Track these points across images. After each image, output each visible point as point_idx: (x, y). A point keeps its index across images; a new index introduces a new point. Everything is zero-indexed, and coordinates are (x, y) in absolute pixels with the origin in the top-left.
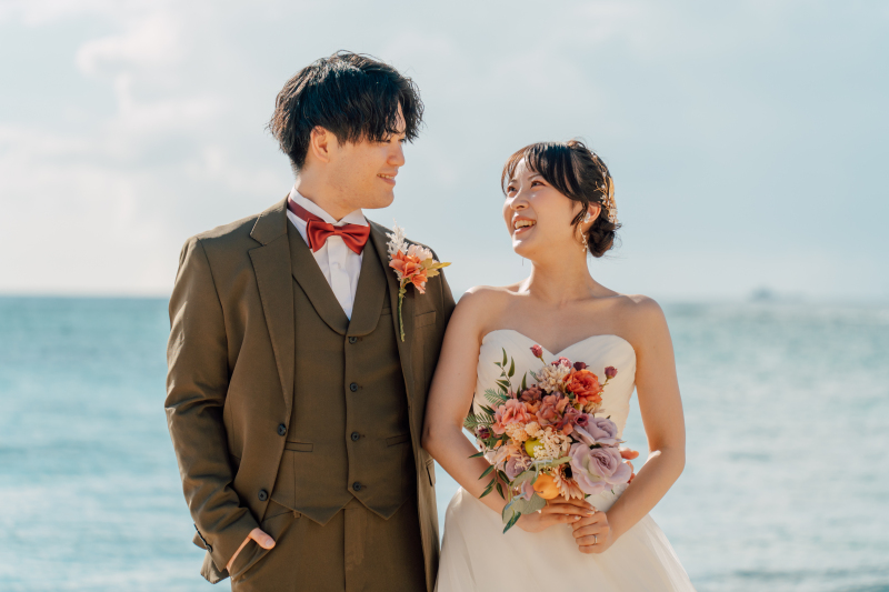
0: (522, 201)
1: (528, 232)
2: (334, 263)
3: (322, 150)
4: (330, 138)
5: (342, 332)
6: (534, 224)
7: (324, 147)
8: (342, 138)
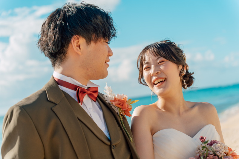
0: (157, 70)
1: (164, 84)
2: (90, 109)
3: (78, 48)
4: (82, 41)
5: (109, 143)
6: (166, 80)
7: (79, 46)
8: (89, 40)
